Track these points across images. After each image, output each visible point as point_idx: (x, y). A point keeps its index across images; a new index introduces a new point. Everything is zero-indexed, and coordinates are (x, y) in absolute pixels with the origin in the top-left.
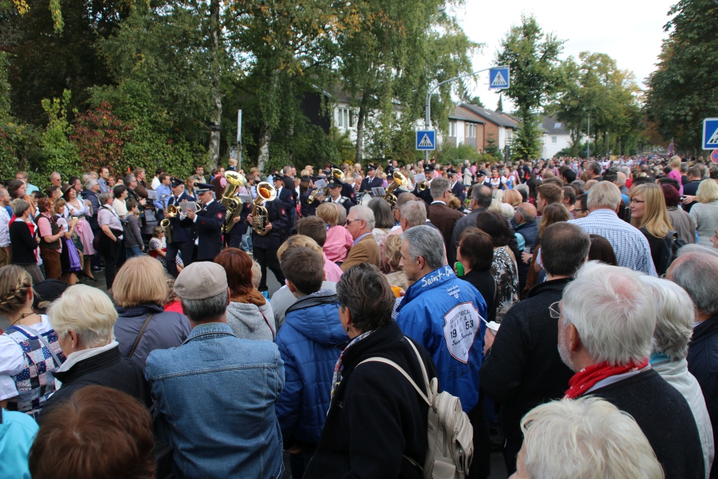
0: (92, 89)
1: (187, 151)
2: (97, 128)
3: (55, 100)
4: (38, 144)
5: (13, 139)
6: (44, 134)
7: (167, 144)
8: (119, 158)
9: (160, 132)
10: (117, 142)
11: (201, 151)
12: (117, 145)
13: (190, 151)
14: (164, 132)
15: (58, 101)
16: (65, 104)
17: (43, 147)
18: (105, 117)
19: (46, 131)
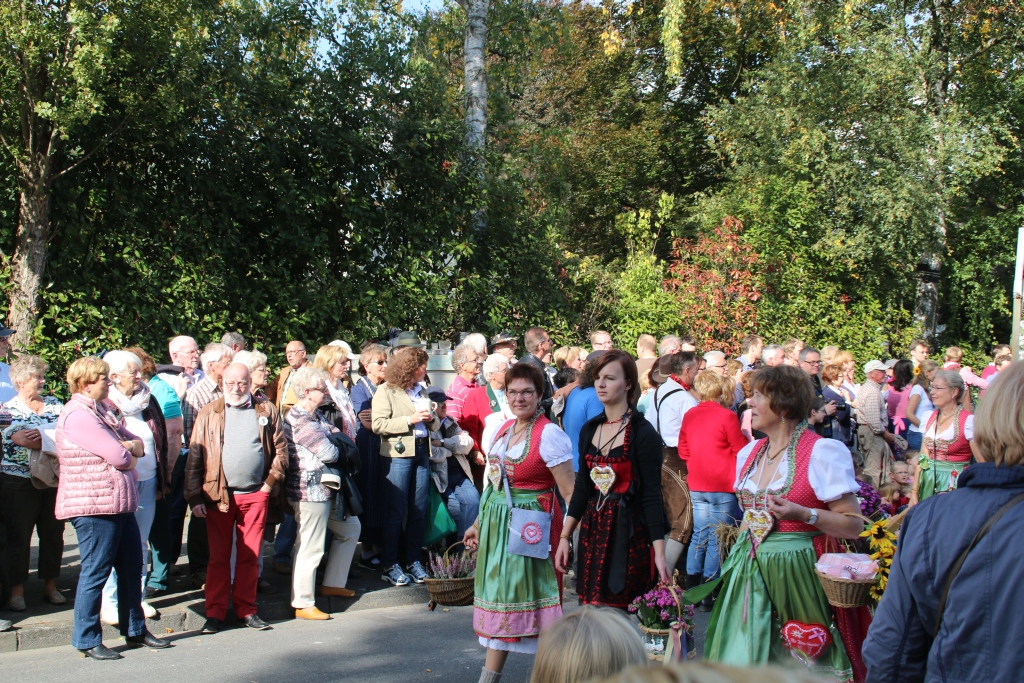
0: (702, 194)
1: (874, 318)
2: (709, 267)
3: (642, 214)
4: (610, 292)
5: (575, 281)
6: (623, 274)
7: (837, 302)
8: (751, 324)
9: (828, 278)
10: (750, 294)
11: (902, 320)
12: (749, 300)
13: (882, 319)
14: (833, 279)
15: (648, 215)
16: (662, 221)
17: (620, 297)
18: (730, 247)
19: (624, 270)
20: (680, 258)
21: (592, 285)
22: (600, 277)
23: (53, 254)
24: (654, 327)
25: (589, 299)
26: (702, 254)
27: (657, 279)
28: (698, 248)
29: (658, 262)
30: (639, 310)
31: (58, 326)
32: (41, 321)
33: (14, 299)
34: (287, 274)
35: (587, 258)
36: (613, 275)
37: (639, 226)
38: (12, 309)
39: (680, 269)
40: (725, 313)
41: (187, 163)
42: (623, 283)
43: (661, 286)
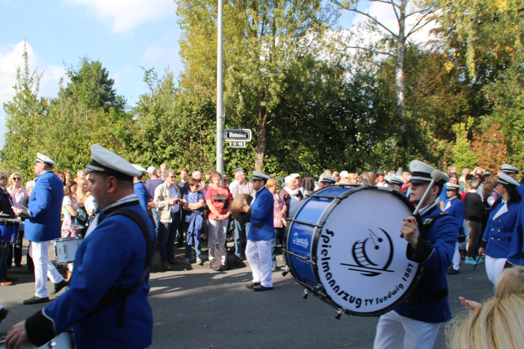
0: (484, 117)
2: (488, 142)
3: (462, 125)
4: (451, 152)
5: (438, 149)
6: (455, 146)
10: (503, 152)
12: (503, 154)
15: (464, 125)
16: (469, 127)
17: (454, 154)
18: (495, 135)
19: (455, 144)
20: (476, 139)
21: (444, 150)
22: (447, 147)
23: (267, 148)
24: (467, 164)
25: (443, 155)
26: (485, 138)
27: (468, 147)
28: (483, 136)
29: (468, 141)
30: (461, 158)
31: (268, 169)
32: (264, 168)
33: (256, 162)
34: (339, 150)
35: (442, 141)
36: (452, 147)
37: (461, 129)
38: (256, 164)
39: (476, 144)
40: (494, 158)
41: (306, 116)
42: (455, 149)
43: (469, 150)
